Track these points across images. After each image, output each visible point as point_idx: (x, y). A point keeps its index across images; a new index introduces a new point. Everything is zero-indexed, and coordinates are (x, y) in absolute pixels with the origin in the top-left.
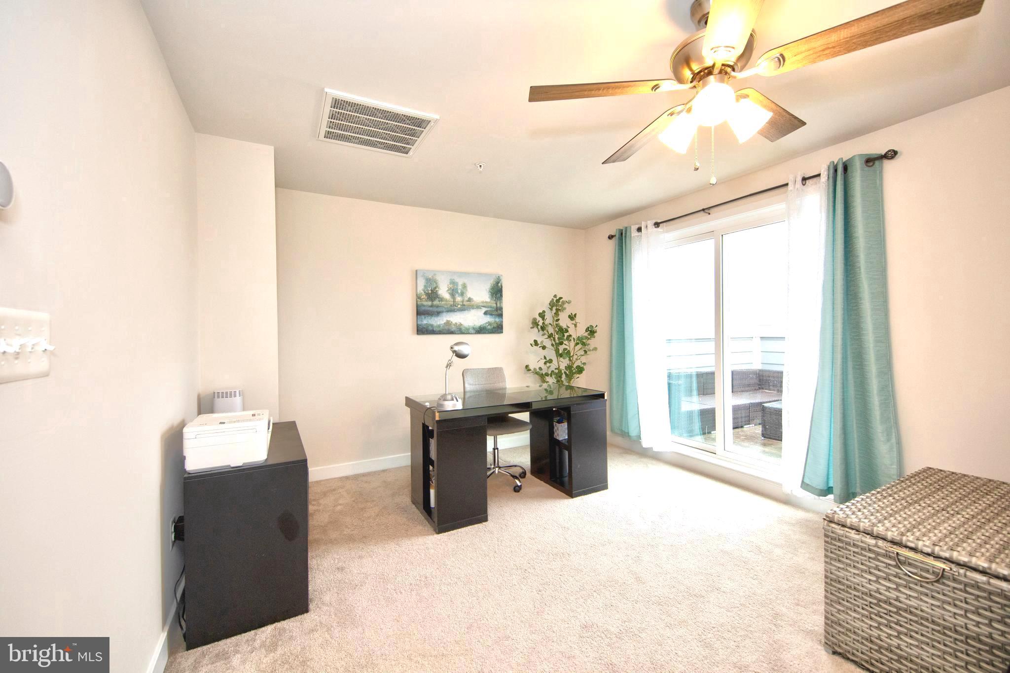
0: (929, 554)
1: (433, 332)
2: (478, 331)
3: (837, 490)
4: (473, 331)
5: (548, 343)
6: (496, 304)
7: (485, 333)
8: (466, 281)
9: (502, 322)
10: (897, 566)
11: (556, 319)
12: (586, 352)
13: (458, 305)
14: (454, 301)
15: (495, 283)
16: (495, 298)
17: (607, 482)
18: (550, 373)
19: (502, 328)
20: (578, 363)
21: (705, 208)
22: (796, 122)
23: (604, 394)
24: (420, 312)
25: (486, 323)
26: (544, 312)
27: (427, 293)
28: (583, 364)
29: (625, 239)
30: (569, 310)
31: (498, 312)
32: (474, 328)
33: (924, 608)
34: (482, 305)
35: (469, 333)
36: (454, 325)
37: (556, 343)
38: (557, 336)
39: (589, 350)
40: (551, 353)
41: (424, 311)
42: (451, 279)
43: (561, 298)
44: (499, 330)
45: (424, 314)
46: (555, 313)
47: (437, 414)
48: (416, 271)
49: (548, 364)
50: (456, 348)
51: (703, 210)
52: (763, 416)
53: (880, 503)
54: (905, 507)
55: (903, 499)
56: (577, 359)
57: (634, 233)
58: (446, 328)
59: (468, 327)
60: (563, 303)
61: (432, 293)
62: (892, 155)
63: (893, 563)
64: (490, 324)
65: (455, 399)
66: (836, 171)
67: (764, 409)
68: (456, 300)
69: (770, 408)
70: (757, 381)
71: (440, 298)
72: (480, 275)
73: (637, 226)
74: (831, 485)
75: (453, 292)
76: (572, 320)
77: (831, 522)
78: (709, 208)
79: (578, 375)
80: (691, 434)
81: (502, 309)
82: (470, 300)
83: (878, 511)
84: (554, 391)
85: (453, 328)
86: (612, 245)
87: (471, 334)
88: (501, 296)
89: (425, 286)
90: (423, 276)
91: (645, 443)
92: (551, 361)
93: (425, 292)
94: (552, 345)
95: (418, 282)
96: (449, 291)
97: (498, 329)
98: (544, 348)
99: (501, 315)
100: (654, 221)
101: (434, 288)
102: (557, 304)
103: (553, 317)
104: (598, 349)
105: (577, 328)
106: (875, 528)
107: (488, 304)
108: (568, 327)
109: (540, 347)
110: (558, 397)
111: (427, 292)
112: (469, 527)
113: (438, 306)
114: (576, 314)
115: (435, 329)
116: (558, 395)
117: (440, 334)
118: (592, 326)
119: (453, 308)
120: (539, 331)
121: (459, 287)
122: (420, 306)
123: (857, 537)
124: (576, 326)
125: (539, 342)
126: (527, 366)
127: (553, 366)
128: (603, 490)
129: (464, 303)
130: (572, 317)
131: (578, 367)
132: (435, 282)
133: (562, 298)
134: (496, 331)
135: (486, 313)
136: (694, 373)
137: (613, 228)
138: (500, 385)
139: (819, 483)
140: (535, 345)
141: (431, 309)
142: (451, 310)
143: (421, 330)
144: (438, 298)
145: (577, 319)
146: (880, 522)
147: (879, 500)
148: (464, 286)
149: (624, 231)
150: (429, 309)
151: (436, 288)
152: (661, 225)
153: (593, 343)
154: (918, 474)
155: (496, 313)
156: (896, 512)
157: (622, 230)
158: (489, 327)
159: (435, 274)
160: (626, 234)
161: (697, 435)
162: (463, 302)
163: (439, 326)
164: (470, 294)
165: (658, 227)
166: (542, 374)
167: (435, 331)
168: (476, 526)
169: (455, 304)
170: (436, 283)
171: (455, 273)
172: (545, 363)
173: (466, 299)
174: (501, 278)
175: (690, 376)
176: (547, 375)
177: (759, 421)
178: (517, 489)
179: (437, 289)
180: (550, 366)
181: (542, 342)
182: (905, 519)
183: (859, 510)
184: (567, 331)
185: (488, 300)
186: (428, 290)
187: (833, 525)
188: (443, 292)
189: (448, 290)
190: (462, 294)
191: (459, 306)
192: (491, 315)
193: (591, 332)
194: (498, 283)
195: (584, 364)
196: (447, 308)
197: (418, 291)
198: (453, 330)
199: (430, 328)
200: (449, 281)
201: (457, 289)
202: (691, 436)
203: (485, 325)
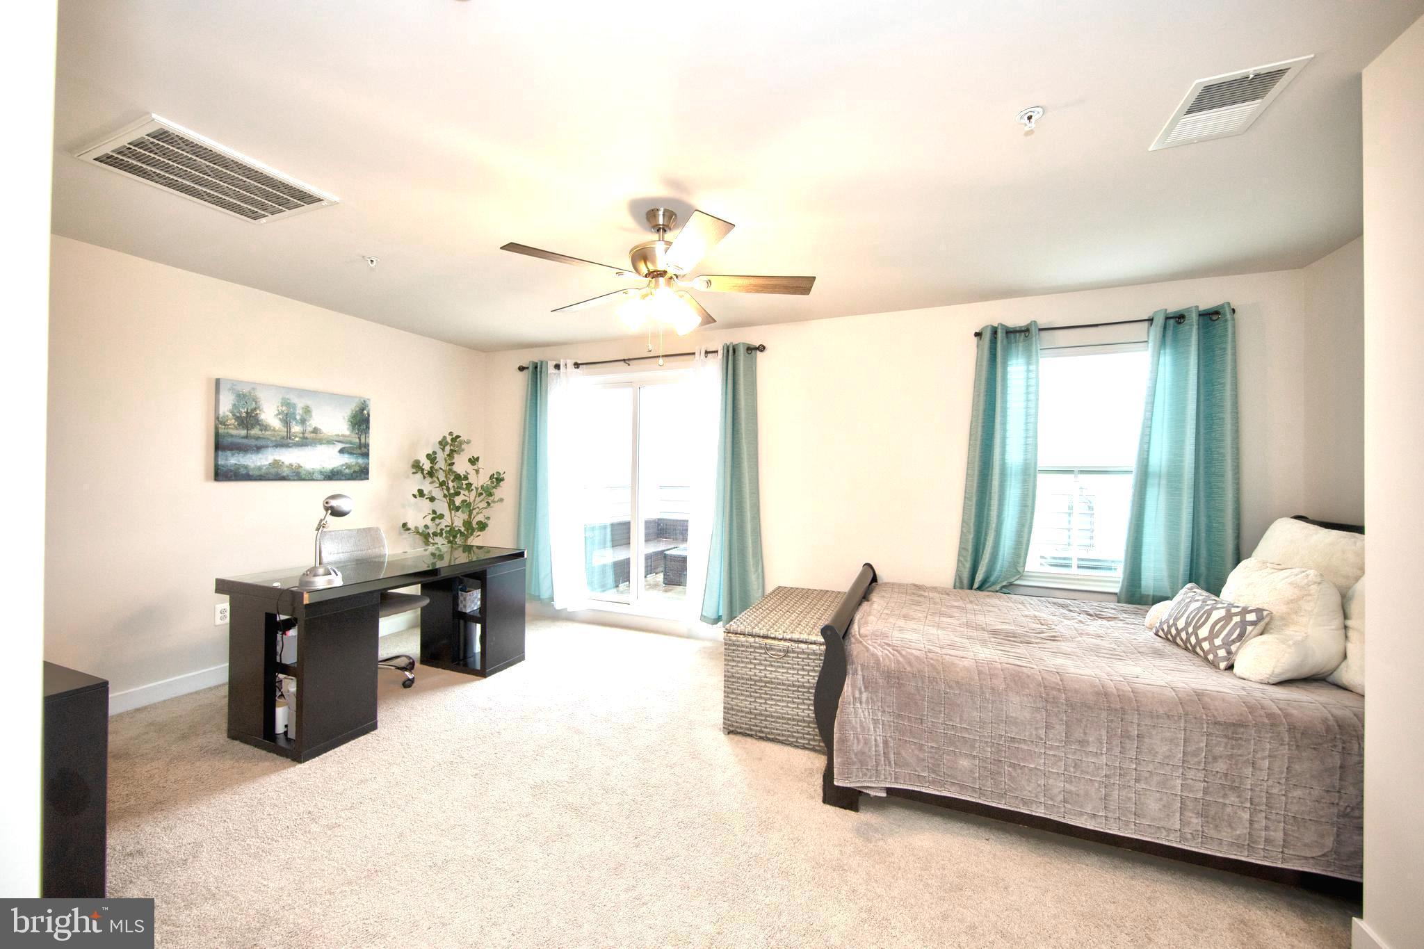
0: (781, 639)
1: (248, 477)
2: (329, 476)
3: (724, 618)
4: (320, 477)
5: (438, 493)
6: (360, 439)
7: (340, 480)
8: (309, 403)
9: (369, 464)
10: (766, 653)
11: (449, 462)
12: (489, 504)
13: (296, 437)
14: (289, 431)
15: (357, 409)
16: (358, 430)
17: (524, 652)
18: (439, 531)
19: (367, 473)
20: (480, 518)
21: (626, 358)
22: (710, 319)
23: (524, 552)
24: (220, 445)
25: (343, 465)
26: (435, 453)
27: (238, 417)
28: (486, 518)
29: (541, 374)
30: (469, 452)
31: (363, 450)
32: (321, 472)
33: (779, 677)
34: (337, 439)
35: (313, 480)
36: (287, 467)
37: (449, 494)
38: (451, 485)
39: (494, 502)
40: (442, 506)
41: (232, 443)
42: (283, 399)
43: (458, 437)
44: (363, 476)
45: (231, 449)
46: (447, 455)
47: (306, 596)
48: (218, 382)
49: (437, 521)
50: (334, 503)
51: (624, 360)
52: (665, 564)
53: (755, 614)
54: (768, 614)
55: (767, 609)
56: (478, 513)
57: (551, 370)
58: (273, 471)
59: (311, 471)
60: (461, 443)
61: (247, 417)
62: (762, 348)
63: (764, 651)
64: (348, 466)
65: (332, 572)
66: (728, 351)
67: (665, 557)
68: (293, 430)
69: (671, 556)
70: (655, 530)
71: (263, 425)
72: (335, 398)
73: (554, 363)
74: (720, 614)
75: (287, 419)
76: (473, 465)
77: (729, 633)
78: (629, 360)
79: (479, 533)
80: (604, 587)
81: (368, 445)
82: (315, 431)
83: (755, 619)
84: (445, 556)
85: (286, 472)
86: (522, 379)
87: (317, 480)
88: (368, 428)
89: (234, 405)
90: (232, 389)
91: (558, 605)
92: (442, 516)
93: (234, 415)
94: (445, 496)
95: (222, 397)
96: (279, 416)
97: (362, 473)
98: (432, 499)
99: (366, 455)
100: (574, 361)
101: (252, 410)
102: (453, 444)
103: (445, 460)
104: (505, 501)
105: (479, 475)
106: (754, 630)
107: (346, 439)
108: (468, 474)
109: (427, 499)
110: (450, 562)
111: (238, 415)
112: (350, 743)
113: (258, 438)
114: (478, 458)
115: (251, 473)
116: (450, 560)
117: (260, 480)
118: (498, 473)
119: (285, 442)
120: (424, 477)
121: (298, 411)
122: (224, 436)
123: (744, 639)
124: (477, 471)
125: (425, 492)
126: (404, 525)
127: (446, 521)
128: (520, 661)
129: (306, 435)
130: (474, 461)
131: (479, 523)
132: (254, 400)
133: (460, 437)
134: (357, 477)
135: (342, 451)
136: (608, 524)
137: (527, 358)
138: (376, 551)
139: (712, 615)
140: (420, 496)
141: (245, 441)
142: (284, 443)
143: (221, 474)
144: (259, 424)
145: (480, 464)
146: (756, 625)
147: (755, 612)
148: (307, 411)
149: (539, 365)
150: (241, 441)
151: (255, 409)
152: (581, 366)
153: (498, 493)
154: (774, 592)
155: (359, 451)
156: (764, 618)
157: (537, 363)
158: (347, 471)
159: (254, 389)
160: (541, 368)
161: (611, 588)
162: (303, 433)
163: (260, 468)
164: (315, 421)
165: (578, 368)
166: (429, 533)
167: (252, 476)
168: (362, 738)
169: (289, 436)
170: (256, 403)
171: (290, 390)
172: (433, 519)
173: (310, 429)
174: (368, 402)
175: (605, 527)
176: (435, 534)
177: (661, 569)
178: (408, 684)
179: (258, 412)
180: (440, 523)
181: (430, 492)
182: (769, 621)
183: (745, 621)
184: (466, 478)
185: (347, 433)
186: (240, 413)
187: (730, 635)
188: (270, 415)
189: (277, 415)
190: (303, 421)
191: (297, 439)
192: (351, 453)
193: (498, 479)
194: (363, 410)
195: (488, 518)
196: (276, 441)
197: (221, 413)
198: (285, 474)
199: (243, 471)
200: (280, 401)
201: (294, 413)
202: (604, 591)
203: (340, 468)
